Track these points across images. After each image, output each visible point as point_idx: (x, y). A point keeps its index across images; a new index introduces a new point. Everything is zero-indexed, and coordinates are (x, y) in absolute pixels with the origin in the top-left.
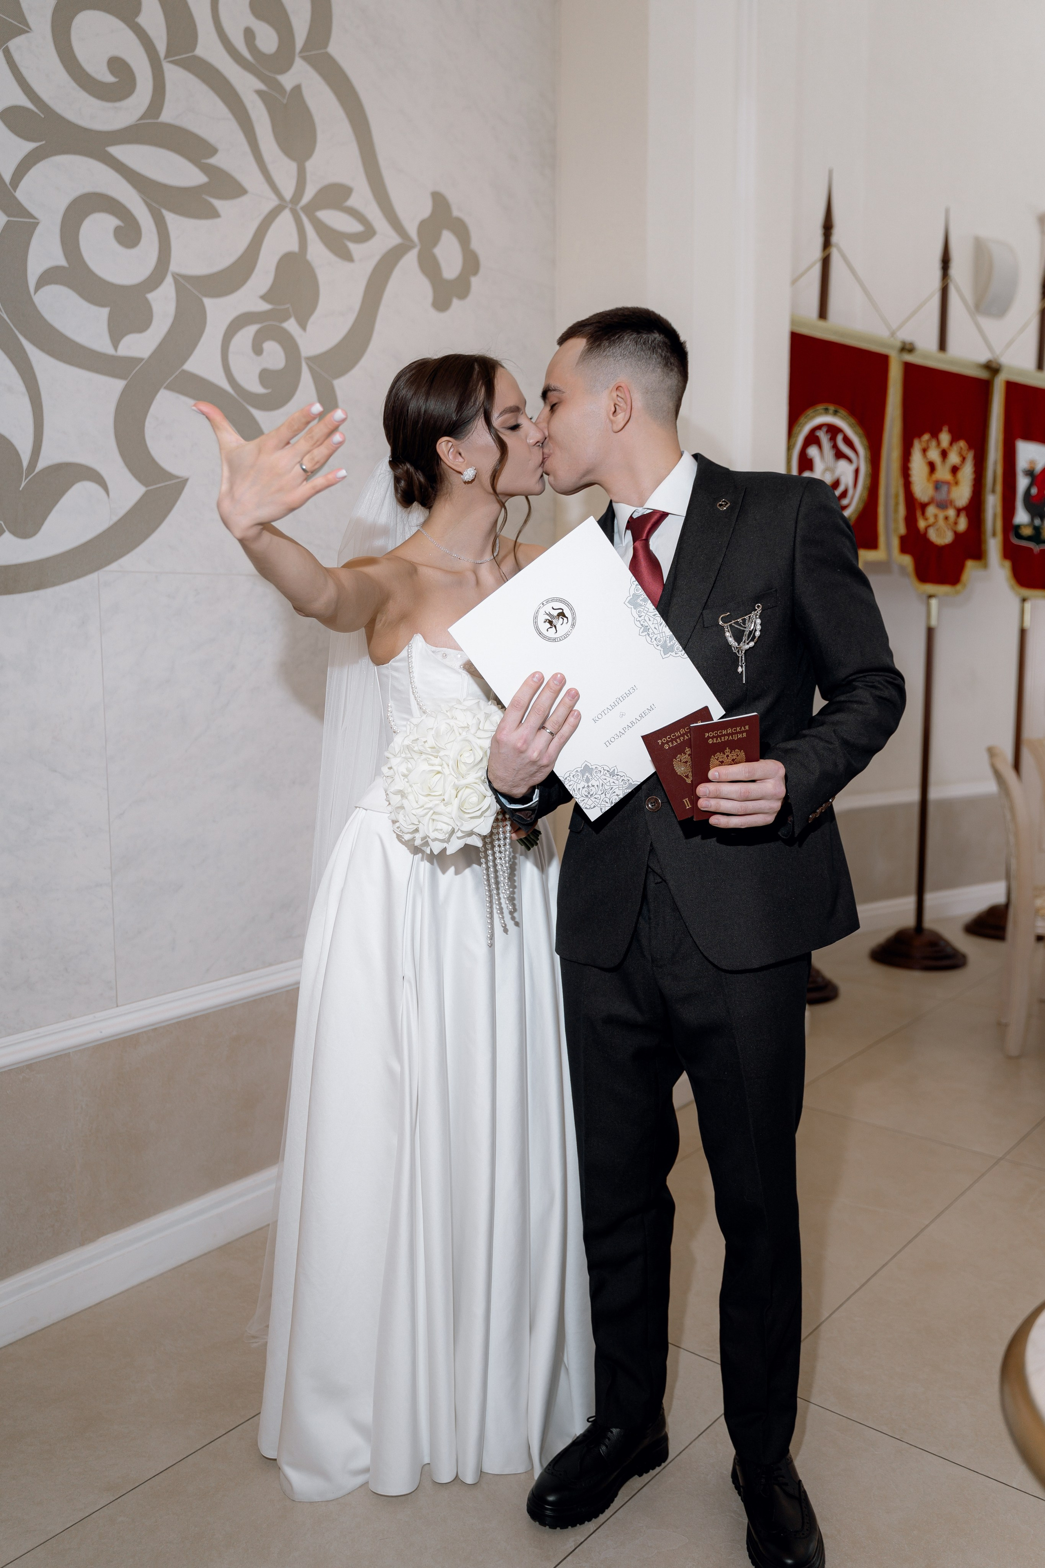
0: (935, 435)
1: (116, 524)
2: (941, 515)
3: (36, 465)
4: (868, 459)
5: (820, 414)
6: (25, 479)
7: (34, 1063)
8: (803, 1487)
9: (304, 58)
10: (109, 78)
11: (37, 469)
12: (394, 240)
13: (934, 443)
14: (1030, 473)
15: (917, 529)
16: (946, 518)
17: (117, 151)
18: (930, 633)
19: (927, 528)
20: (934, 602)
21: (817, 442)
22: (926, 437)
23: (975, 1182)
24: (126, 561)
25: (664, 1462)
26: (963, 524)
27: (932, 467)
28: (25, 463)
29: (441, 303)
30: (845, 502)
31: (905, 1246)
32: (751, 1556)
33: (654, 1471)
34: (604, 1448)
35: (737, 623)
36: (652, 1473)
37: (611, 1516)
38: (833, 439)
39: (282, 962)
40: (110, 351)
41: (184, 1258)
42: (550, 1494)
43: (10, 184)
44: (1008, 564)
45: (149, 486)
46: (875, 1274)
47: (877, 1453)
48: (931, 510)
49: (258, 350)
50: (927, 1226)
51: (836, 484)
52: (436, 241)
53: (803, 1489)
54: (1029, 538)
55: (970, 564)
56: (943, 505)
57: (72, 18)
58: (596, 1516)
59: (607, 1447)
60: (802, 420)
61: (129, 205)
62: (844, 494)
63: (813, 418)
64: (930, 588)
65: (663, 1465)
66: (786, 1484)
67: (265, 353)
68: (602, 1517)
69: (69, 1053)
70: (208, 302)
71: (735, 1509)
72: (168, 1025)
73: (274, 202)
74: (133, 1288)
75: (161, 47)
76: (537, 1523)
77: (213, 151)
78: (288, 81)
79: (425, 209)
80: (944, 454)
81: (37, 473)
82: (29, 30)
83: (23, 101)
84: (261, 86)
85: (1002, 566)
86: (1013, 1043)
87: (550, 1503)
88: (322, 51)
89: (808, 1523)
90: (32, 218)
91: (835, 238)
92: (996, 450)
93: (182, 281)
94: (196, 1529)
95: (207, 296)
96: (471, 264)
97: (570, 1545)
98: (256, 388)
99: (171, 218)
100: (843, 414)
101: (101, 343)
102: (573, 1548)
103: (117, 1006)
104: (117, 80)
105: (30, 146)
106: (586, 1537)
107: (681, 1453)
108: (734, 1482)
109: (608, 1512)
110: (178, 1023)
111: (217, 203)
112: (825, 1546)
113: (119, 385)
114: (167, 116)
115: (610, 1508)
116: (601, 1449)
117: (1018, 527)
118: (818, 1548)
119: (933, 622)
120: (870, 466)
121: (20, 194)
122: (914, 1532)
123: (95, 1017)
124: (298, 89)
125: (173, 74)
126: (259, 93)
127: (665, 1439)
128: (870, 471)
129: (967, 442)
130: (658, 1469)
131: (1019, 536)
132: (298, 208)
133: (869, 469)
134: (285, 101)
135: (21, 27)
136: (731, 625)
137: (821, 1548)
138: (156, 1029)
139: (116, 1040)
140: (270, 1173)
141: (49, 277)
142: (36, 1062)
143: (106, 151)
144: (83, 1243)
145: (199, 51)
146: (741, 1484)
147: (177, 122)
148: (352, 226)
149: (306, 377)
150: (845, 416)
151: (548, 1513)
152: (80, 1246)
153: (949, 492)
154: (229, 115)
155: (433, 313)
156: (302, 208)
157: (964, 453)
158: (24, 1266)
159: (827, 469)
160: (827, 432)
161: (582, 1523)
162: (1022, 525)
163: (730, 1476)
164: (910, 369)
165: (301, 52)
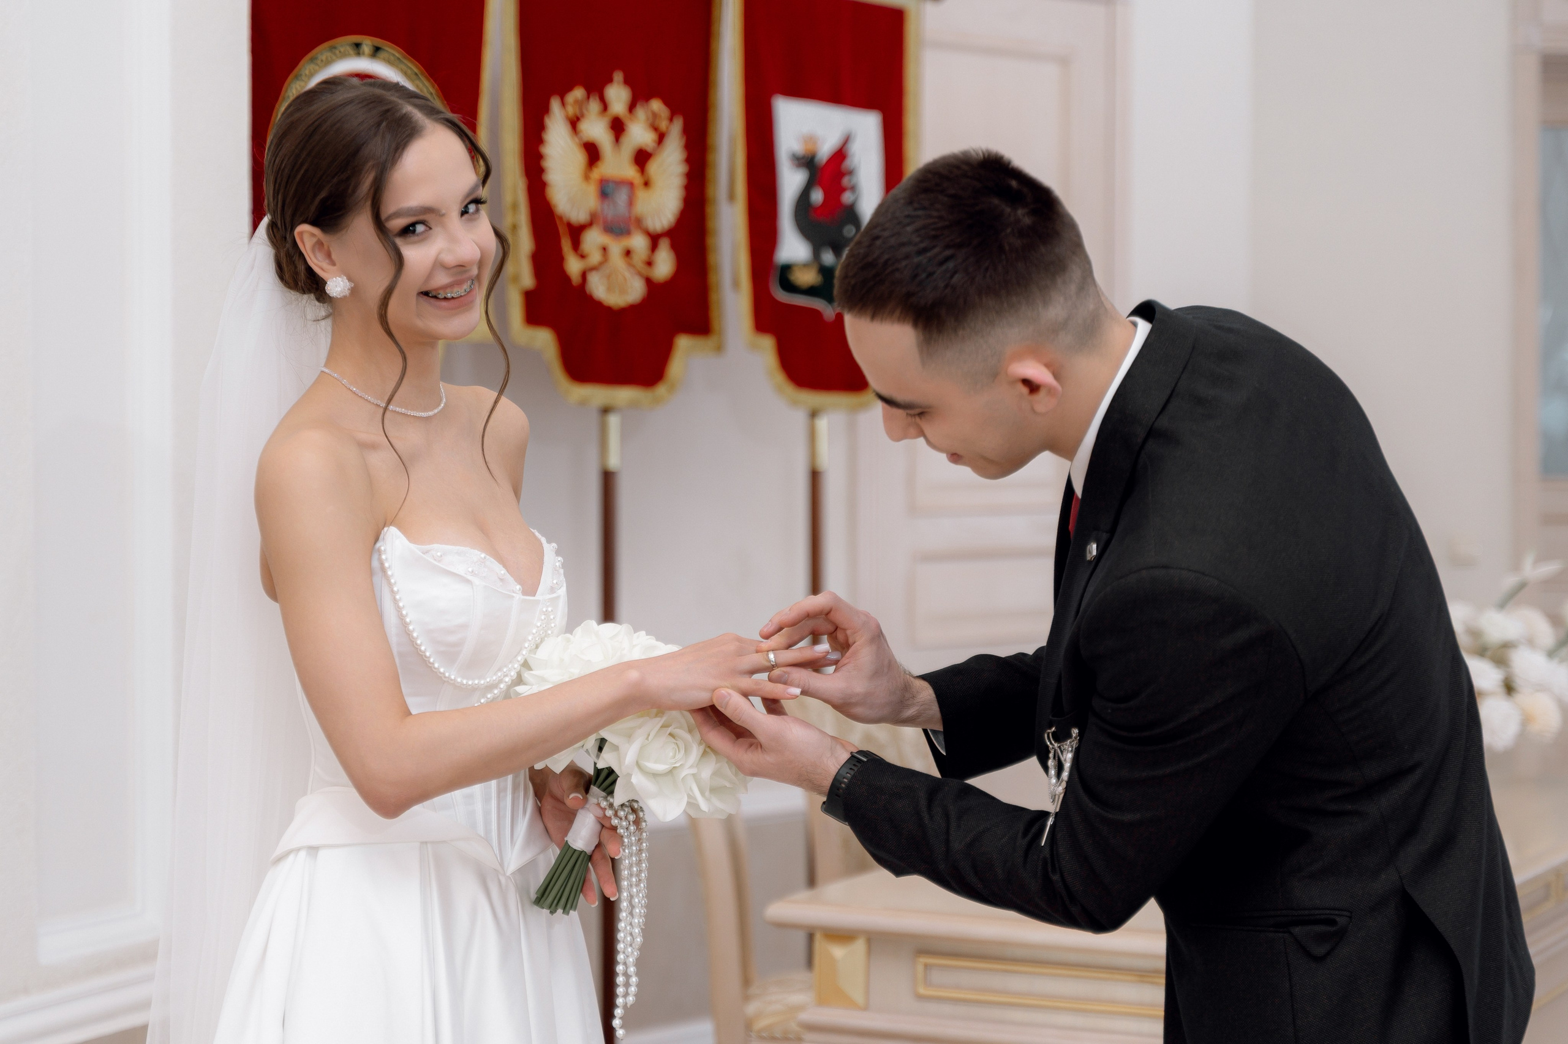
0: (596, 88)
2: (616, 249)
5: (344, 56)
13: (594, 106)
14: (807, 162)
15: (566, 278)
16: (628, 253)
18: (608, 480)
19: (584, 275)
20: (612, 420)
22: (578, 93)
26: (664, 265)
27: (592, 153)
44: (767, 343)
48: (593, 239)
54: (811, 291)
55: (683, 343)
56: (618, 229)
63: (328, 63)
64: (600, 393)
80: (618, 127)
85: (757, 347)
92: (733, 117)
117: (787, 268)
119: (613, 461)
129: (666, 103)
131: (789, 286)
153: (631, 202)
157: (663, 125)
162: (795, 264)
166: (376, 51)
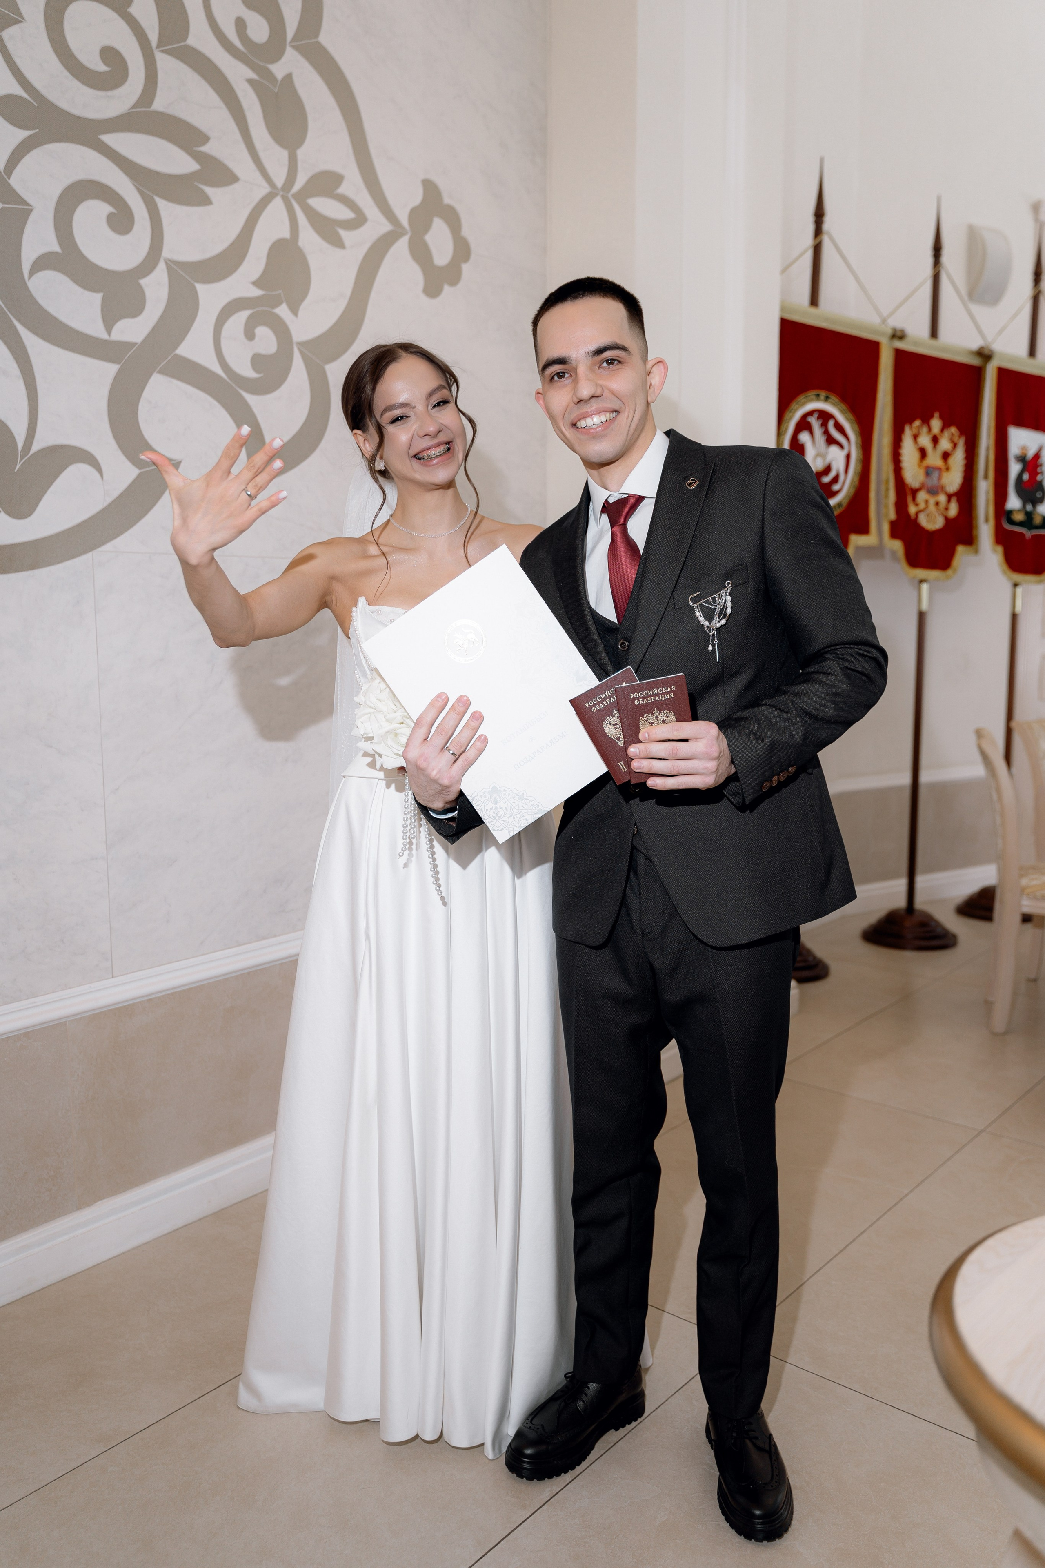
0: (926, 421)
1: (109, 505)
2: (932, 501)
3: (31, 447)
4: (859, 446)
5: (811, 400)
6: (20, 461)
7: (31, 1031)
8: (773, 1440)
9: (295, 48)
10: (102, 68)
11: (32, 452)
12: (386, 227)
13: (925, 429)
14: (1022, 459)
15: (908, 515)
16: (937, 504)
17: (110, 139)
18: (922, 617)
19: (917, 514)
20: (925, 587)
21: (808, 427)
22: (917, 423)
23: (956, 1153)
24: (120, 542)
25: (640, 1417)
26: (954, 510)
27: (923, 453)
28: (20, 445)
29: (432, 290)
30: (836, 487)
31: (885, 1213)
32: (721, 1507)
33: (631, 1425)
34: (581, 1403)
35: (707, 602)
36: (628, 1427)
37: (587, 1468)
38: (824, 425)
39: (275, 936)
40: (104, 335)
41: (180, 1223)
42: (527, 1447)
43: (4, 171)
44: (1000, 549)
45: (142, 468)
46: (854, 1240)
47: (848, 1409)
48: (922, 496)
49: (250, 335)
50: (907, 1195)
51: (827, 470)
52: (427, 227)
53: (773, 1443)
54: (1020, 524)
55: (960, 549)
56: (934, 491)
57: (65, 8)
58: (573, 1468)
59: (583, 1402)
60: (793, 406)
61: (121, 192)
62: (836, 479)
63: (804, 404)
64: (921, 573)
65: (640, 1420)
66: (757, 1438)
67: (257, 339)
68: (578, 1469)
69: (66, 1022)
70: (200, 288)
71: (708, 1462)
72: (163, 996)
73: (265, 189)
74: (129, 1251)
75: (153, 37)
76: (515, 1475)
77: (206, 139)
78: (279, 70)
79: (416, 197)
80: (935, 440)
81: (32, 455)
82: (23, 20)
83: (17, 90)
84: (252, 75)
85: (995, 551)
86: (999, 1021)
87: (527, 1456)
88: (315, 40)
89: (777, 1475)
90: (26, 205)
91: (826, 226)
92: (989, 435)
93: (175, 267)
94: (184, 1478)
95: (198, 282)
96: (462, 250)
97: (546, 1495)
98: (248, 372)
99: (162, 205)
100: (834, 400)
101: (95, 328)
102: (549, 1498)
103: (113, 977)
104: (109, 69)
105: (24, 134)
106: (562, 1487)
107: (657, 1409)
108: (707, 1437)
109: (584, 1464)
110: (172, 994)
111: (209, 191)
112: (794, 1497)
113: (112, 369)
114: (159, 104)
115: (586, 1460)
116: (578, 1404)
117: (1010, 512)
118: (787, 1499)
119: (925, 607)
120: (862, 452)
121: (14, 181)
122: (882, 1484)
123: (91, 987)
124: (289, 77)
125: (165, 63)
126: (250, 81)
127: (642, 1395)
128: (861, 457)
129: (959, 428)
130: (634, 1424)
131: (1011, 522)
132: (290, 195)
133: (860, 454)
134: (276, 91)
135: (15, 17)
136: (701, 605)
137: (789, 1500)
138: (151, 1000)
139: (111, 1010)
140: (267, 1140)
141: (43, 263)
142: (33, 1030)
143: (99, 139)
144: (79, 1208)
145: (191, 41)
146: (713, 1439)
147: (170, 111)
148: (343, 213)
149: (298, 363)
150: (836, 402)
151: (526, 1465)
152: (77, 1210)
153: (940, 478)
154: (222, 105)
155: (424, 299)
156: (294, 196)
157: (956, 439)
158: (22, 1229)
159: (818, 455)
160: (818, 418)
161: (558, 1475)
162: (1014, 511)
163: (704, 1431)
164: (900, 356)
165: (291, 42)
166: (827, 399)
